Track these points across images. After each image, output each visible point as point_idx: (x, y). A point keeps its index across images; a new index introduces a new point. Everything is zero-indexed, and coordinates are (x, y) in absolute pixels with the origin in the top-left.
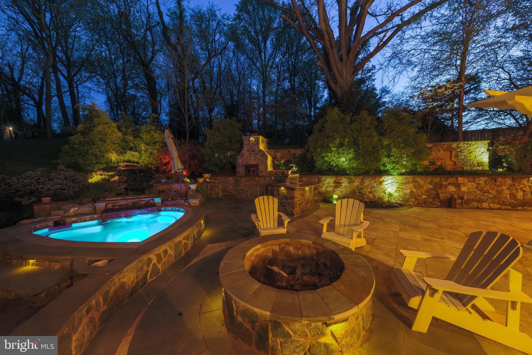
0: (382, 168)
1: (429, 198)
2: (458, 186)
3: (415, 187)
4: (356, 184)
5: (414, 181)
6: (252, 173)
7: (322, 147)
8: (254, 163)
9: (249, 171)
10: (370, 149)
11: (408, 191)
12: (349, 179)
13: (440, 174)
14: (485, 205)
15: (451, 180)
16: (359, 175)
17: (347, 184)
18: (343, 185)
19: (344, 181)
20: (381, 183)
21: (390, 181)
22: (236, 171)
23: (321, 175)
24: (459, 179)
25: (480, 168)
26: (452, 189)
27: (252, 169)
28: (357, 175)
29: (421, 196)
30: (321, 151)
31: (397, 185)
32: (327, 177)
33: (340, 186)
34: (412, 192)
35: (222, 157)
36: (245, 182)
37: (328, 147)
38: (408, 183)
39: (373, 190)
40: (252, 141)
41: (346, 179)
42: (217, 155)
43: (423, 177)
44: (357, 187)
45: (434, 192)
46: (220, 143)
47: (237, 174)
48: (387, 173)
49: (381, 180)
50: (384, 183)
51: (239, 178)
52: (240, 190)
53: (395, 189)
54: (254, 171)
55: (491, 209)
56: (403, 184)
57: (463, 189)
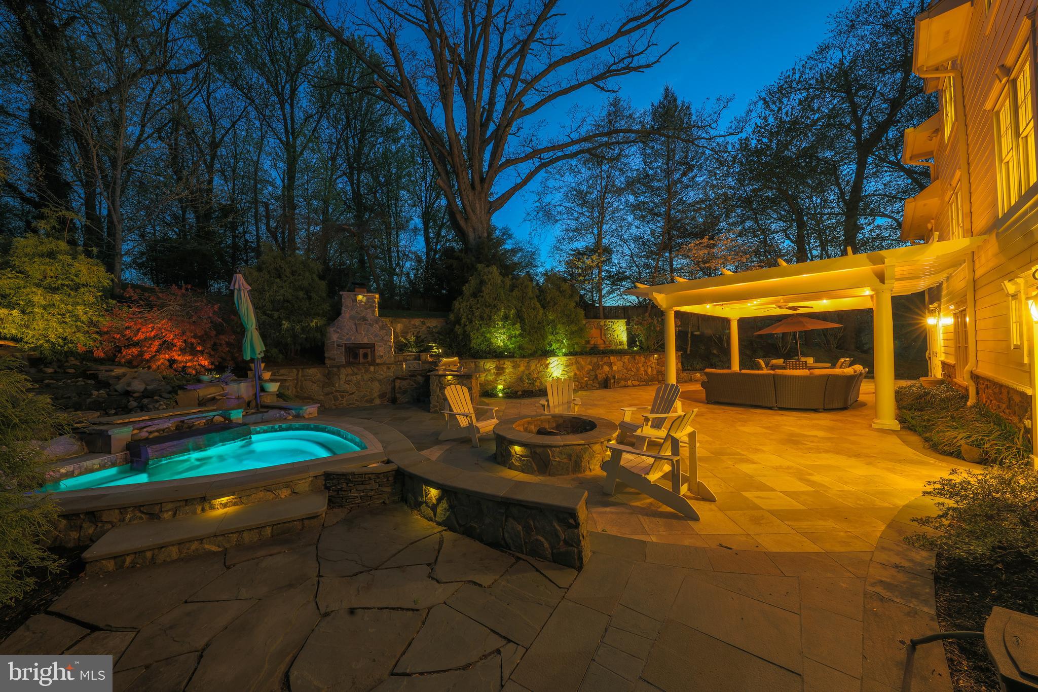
0: (548, 348)
1: (589, 380)
2: (610, 365)
3: (578, 369)
4: (522, 368)
5: (577, 362)
6: (362, 360)
7: (482, 318)
8: (366, 341)
9: (356, 356)
10: (536, 325)
11: (572, 374)
12: (514, 362)
13: (596, 354)
14: (629, 383)
15: (605, 359)
16: (524, 357)
17: (511, 370)
18: (507, 371)
19: (508, 366)
20: (547, 366)
21: (555, 363)
22: (326, 355)
23: (480, 358)
24: (611, 358)
25: (621, 347)
26: (606, 368)
27: (361, 351)
28: (523, 357)
29: (583, 378)
30: (481, 325)
31: (562, 368)
32: (486, 360)
33: (504, 372)
34: (575, 374)
35: (298, 327)
36: (347, 375)
37: (490, 319)
38: (571, 364)
39: (540, 375)
40: (361, 301)
41: (509, 363)
42: (286, 325)
43: (584, 357)
44: (523, 372)
45: (592, 373)
46: (288, 301)
47: (327, 361)
48: (552, 353)
49: (548, 362)
50: (551, 366)
51: (335, 369)
52: (337, 391)
53: (561, 372)
54: (365, 356)
55: (633, 386)
56: (567, 366)
57: (615, 368)
